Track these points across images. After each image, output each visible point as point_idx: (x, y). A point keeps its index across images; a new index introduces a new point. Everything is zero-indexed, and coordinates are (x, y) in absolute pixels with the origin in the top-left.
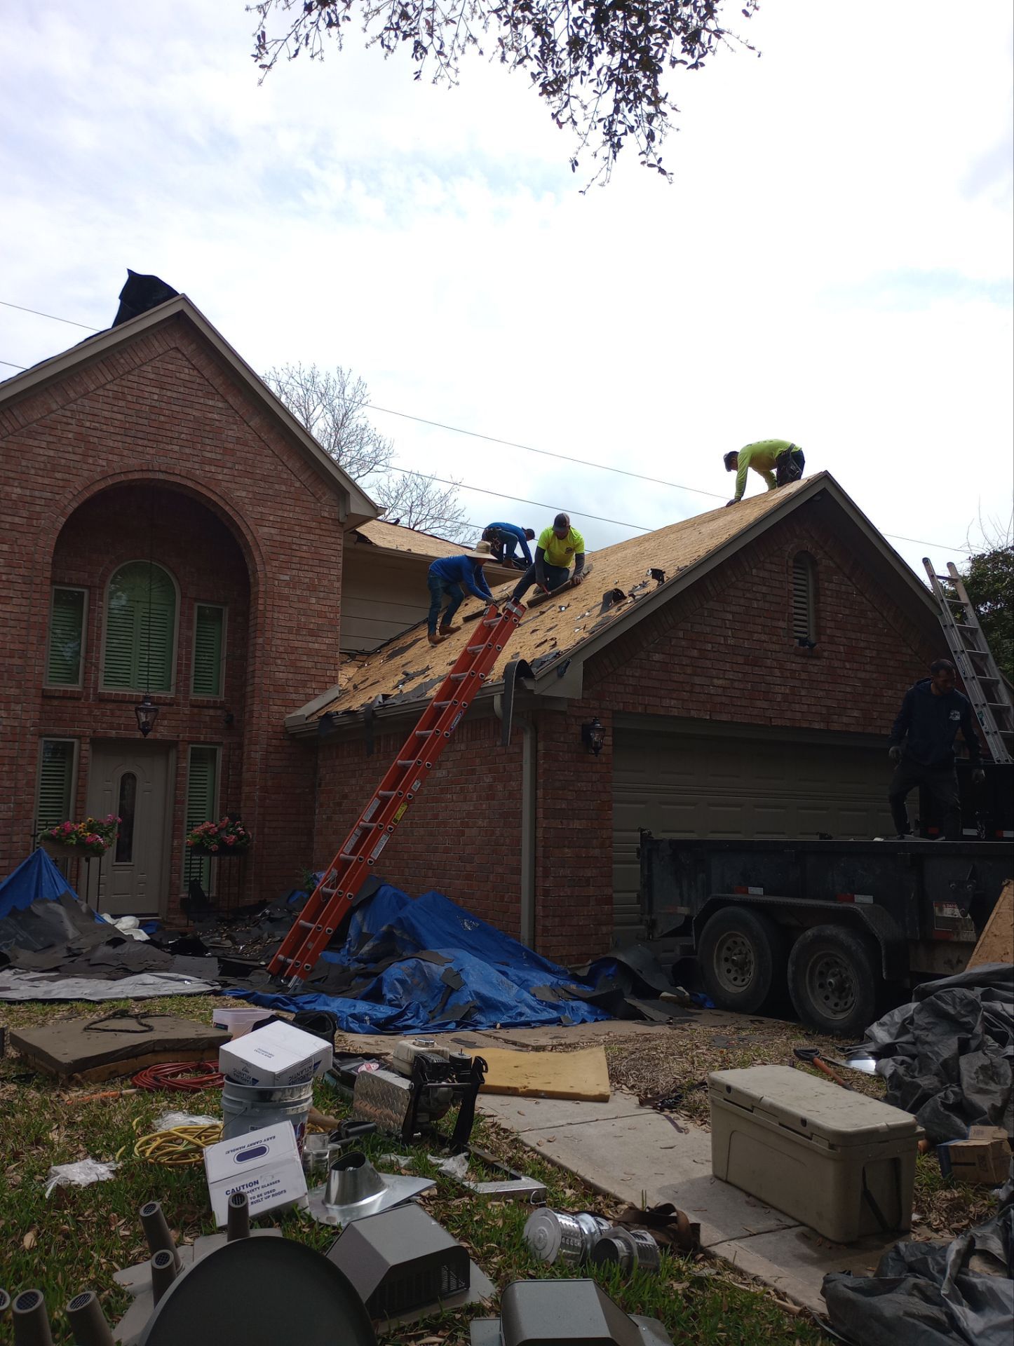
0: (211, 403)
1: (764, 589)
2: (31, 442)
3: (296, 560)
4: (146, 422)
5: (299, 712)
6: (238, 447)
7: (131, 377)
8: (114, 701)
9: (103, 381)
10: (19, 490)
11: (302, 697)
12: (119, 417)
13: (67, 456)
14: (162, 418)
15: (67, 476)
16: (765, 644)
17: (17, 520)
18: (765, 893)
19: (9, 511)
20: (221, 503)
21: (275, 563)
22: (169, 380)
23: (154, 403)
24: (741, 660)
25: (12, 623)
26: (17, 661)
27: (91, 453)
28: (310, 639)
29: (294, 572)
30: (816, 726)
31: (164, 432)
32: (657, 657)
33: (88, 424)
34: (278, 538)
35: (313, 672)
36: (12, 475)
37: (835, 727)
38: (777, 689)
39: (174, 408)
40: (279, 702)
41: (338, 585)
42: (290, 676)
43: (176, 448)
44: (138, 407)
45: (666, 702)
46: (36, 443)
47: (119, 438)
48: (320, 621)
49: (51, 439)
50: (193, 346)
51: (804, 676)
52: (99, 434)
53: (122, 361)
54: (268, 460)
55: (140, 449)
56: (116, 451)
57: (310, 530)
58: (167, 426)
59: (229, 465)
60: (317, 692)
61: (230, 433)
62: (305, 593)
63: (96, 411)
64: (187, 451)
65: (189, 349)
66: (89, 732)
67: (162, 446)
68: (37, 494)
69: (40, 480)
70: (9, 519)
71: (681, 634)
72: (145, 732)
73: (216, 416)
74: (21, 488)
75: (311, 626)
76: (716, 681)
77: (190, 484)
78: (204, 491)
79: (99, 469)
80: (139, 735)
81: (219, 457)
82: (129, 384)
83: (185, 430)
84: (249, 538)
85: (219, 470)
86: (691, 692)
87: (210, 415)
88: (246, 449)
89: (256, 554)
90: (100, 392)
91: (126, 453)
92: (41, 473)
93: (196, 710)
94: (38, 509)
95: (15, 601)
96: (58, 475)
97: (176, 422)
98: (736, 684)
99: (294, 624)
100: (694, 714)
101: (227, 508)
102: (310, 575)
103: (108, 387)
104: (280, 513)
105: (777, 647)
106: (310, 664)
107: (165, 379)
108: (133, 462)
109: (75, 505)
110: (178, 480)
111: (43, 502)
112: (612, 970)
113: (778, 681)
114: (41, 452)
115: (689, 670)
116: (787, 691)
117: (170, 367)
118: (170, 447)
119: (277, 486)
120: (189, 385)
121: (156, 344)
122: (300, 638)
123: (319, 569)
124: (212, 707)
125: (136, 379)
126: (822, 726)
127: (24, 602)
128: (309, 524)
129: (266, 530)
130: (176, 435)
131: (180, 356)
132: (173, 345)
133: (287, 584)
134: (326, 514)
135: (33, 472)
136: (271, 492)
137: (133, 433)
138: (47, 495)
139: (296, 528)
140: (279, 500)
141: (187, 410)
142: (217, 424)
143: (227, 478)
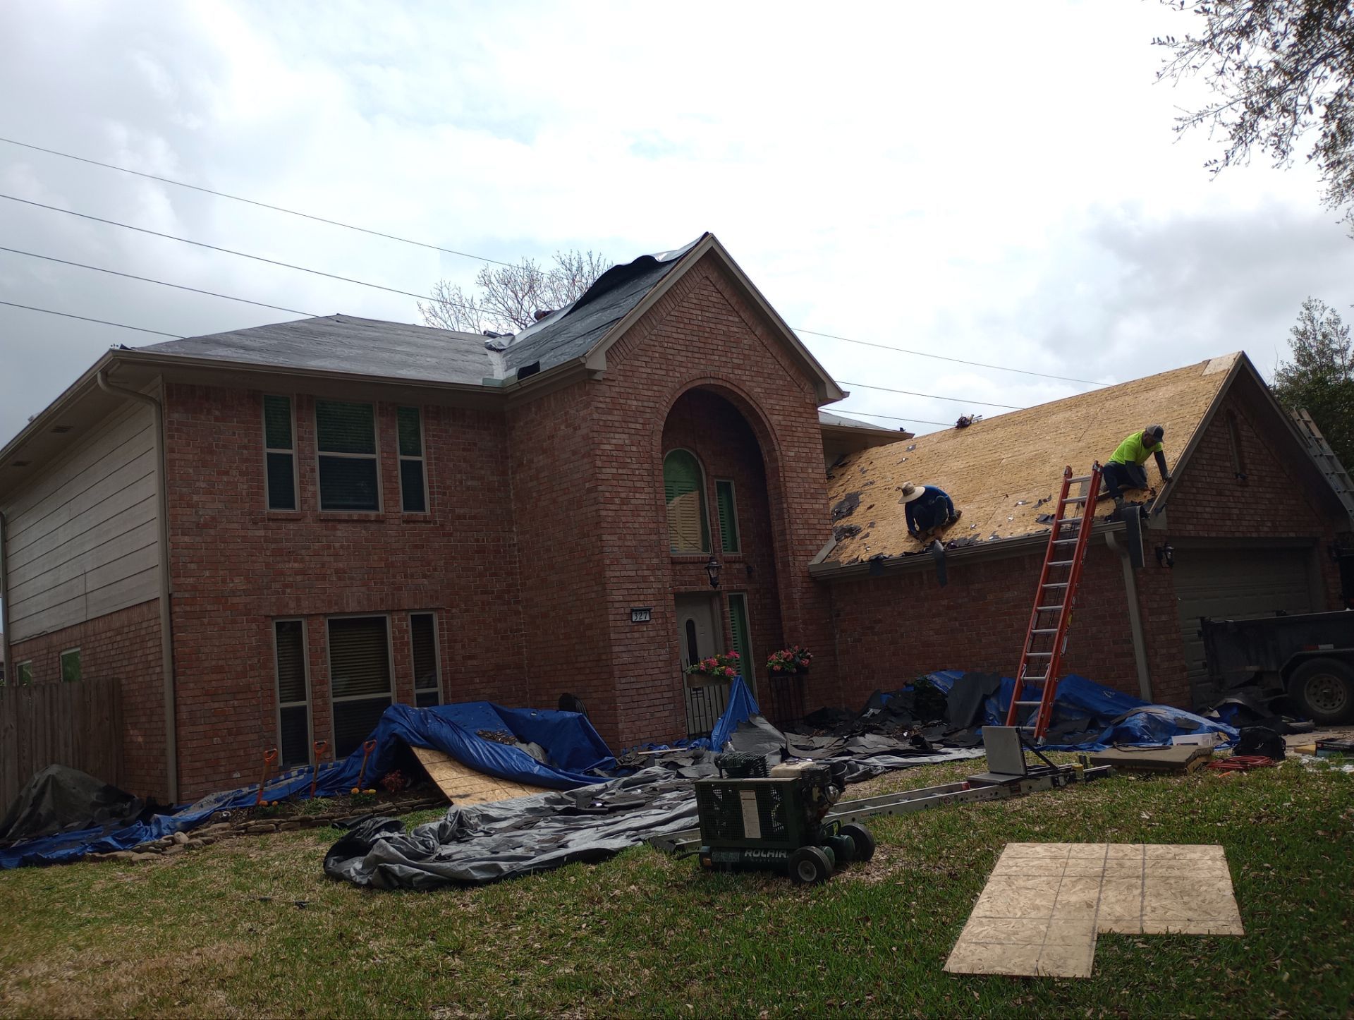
0: (731, 318)
2: (637, 363)
3: (796, 439)
4: (696, 339)
5: (816, 561)
6: (752, 353)
7: (684, 304)
8: (681, 563)
9: (669, 309)
10: (635, 403)
11: (815, 548)
12: (682, 336)
13: (658, 372)
14: (706, 335)
15: (660, 388)
17: (637, 426)
18: (1335, 648)
19: (632, 420)
20: (748, 399)
21: (785, 443)
22: (707, 304)
23: (700, 323)
24: (1214, 492)
25: (647, 508)
26: (654, 537)
27: (671, 368)
28: (814, 501)
29: (796, 449)
30: (1254, 535)
31: (709, 346)
33: (666, 345)
34: (783, 423)
35: (818, 527)
36: (630, 391)
37: (1262, 535)
38: (1233, 511)
39: (711, 325)
40: (802, 553)
41: (822, 456)
42: (806, 531)
43: (717, 358)
44: (691, 327)
46: (640, 364)
47: (684, 353)
48: (816, 486)
49: (647, 359)
50: (716, 274)
51: (1243, 500)
52: (672, 352)
53: (678, 291)
54: (769, 361)
55: (697, 361)
56: (684, 364)
57: (800, 415)
58: (710, 341)
59: (748, 368)
60: (823, 543)
61: (745, 342)
62: (805, 465)
63: (668, 334)
64: (724, 359)
65: (714, 276)
67: (709, 357)
68: (646, 404)
69: (646, 393)
70: (633, 426)
72: (715, 585)
73: (735, 330)
74: (637, 400)
75: (812, 491)
77: (728, 386)
78: (736, 390)
79: (677, 380)
80: (710, 588)
81: (741, 362)
82: (683, 309)
83: (720, 343)
84: (767, 425)
85: (743, 372)
86: (1197, 519)
87: (732, 329)
88: (756, 354)
89: (773, 437)
90: (670, 318)
91: (689, 365)
92: (645, 387)
94: (648, 416)
95: (646, 490)
96: (655, 388)
97: (714, 336)
98: (1215, 510)
99: (801, 490)
100: (1201, 534)
101: (751, 402)
102: (806, 450)
103: (672, 313)
104: (782, 403)
105: (1228, 481)
106: (816, 522)
107: (704, 303)
108: (695, 372)
109: (668, 410)
110: (720, 383)
111: (648, 410)
112: (1235, 711)
113: (1234, 505)
114: (643, 370)
116: (1238, 512)
117: (705, 292)
118: (713, 357)
119: (777, 382)
120: (717, 306)
121: (696, 275)
122: (808, 501)
123: (810, 445)
124: (738, 562)
125: (688, 305)
126: (1257, 535)
127: (650, 490)
129: (776, 417)
130: (715, 348)
131: (708, 283)
132: (704, 275)
133: (794, 459)
134: (808, 401)
135: (641, 387)
136: (774, 387)
137: (690, 349)
138: (652, 404)
139: (793, 414)
140: (780, 392)
141: (719, 326)
142: (737, 335)
143: (749, 378)
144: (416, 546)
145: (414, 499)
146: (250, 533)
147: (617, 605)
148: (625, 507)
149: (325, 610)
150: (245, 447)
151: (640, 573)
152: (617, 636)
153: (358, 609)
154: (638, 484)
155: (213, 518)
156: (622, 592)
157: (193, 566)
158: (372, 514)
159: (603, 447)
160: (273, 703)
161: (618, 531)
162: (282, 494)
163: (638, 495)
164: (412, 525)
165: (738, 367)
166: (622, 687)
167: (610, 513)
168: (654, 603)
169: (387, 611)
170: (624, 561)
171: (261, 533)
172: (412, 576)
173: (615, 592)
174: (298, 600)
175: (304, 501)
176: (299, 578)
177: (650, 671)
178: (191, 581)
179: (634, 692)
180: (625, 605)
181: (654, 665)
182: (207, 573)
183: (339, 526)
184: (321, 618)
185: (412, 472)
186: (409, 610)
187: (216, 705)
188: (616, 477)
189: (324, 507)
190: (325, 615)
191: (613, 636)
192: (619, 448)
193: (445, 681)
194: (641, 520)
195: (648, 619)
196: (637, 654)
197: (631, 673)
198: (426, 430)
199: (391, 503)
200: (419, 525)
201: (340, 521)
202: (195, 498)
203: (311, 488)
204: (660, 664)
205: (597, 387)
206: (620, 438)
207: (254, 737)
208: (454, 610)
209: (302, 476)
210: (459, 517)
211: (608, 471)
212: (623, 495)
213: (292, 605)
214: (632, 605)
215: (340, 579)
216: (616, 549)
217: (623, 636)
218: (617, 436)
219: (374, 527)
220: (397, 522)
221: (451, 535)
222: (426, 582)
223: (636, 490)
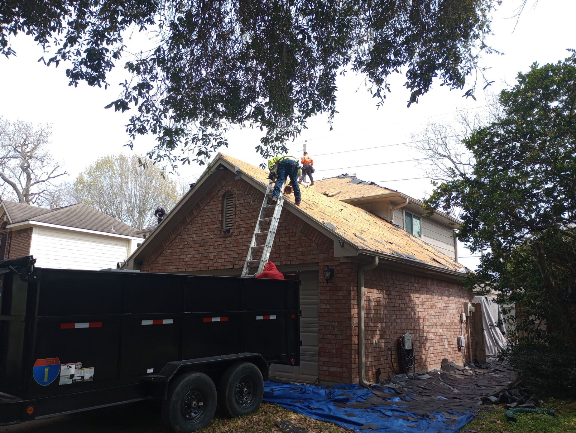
1: (209, 214)
16: (208, 236)
24: (198, 245)
32: (169, 251)
45: (171, 267)
51: (223, 246)
71: (177, 241)
86: (179, 262)
98: (195, 256)
105: (212, 237)
113: (212, 251)
115: (179, 254)
116: (216, 254)
126: (231, 267)
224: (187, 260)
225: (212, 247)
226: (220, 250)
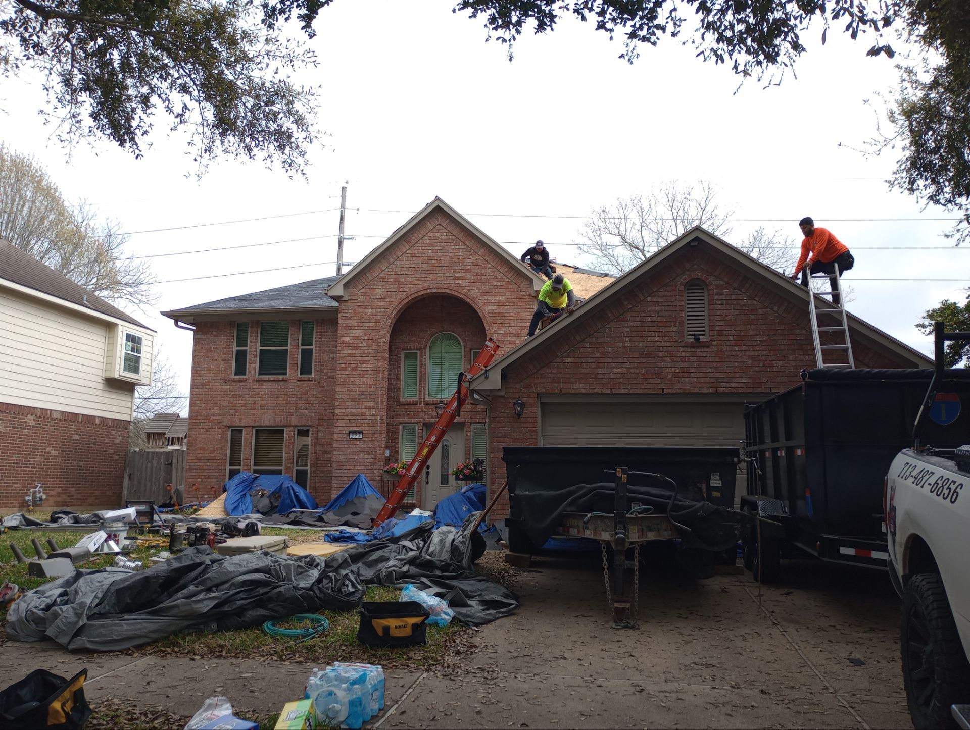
0: (458, 247)
1: (657, 309)
2: (375, 287)
3: (507, 321)
4: (426, 265)
6: (473, 267)
7: (418, 245)
8: (431, 404)
9: (404, 250)
10: (371, 311)
12: (413, 265)
13: (390, 290)
15: (391, 300)
16: (658, 343)
17: (370, 324)
19: (367, 321)
20: (465, 298)
21: (496, 325)
22: (436, 241)
23: (430, 255)
24: (637, 355)
25: (370, 372)
26: (373, 389)
27: (401, 286)
29: (506, 328)
30: (705, 391)
31: (435, 268)
32: (569, 360)
33: (399, 273)
34: (497, 311)
36: (368, 304)
37: (724, 390)
38: (668, 370)
39: (439, 255)
43: (441, 275)
44: (422, 258)
45: (577, 386)
46: (377, 287)
47: (413, 276)
49: (383, 283)
50: (447, 221)
51: (693, 359)
52: (404, 276)
53: (412, 237)
54: (490, 270)
55: (423, 279)
56: (412, 283)
57: (514, 304)
58: (436, 265)
59: (469, 277)
61: (468, 260)
62: (512, 339)
63: (402, 266)
64: (446, 275)
65: (445, 223)
66: (422, 421)
67: (434, 275)
68: (378, 311)
69: (379, 304)
70: (367, 324)
71: (587, 345)
73: (461, 254)
74: (372, 309)
76: (615, 370)
77: (449, 291)
78: (456, 294)
79: (405, 293)
81: (463, 274)
82: (418, 248)
83: (446, 264)
84: (481, 314)
85: (463, 281)
86: (595, 378)
87: (458, 254)
88: (477, 267)
90: (405, 255)
91: (417, 282)
92: (379, 300)
93: (474, 406)
94: (379, 317)
95: (371, 362)
96: (387, 300)
97: (441, 261)
98: (632, 370)
100: (597, 391)
101: (468, 300)
102: (516, 328)
103: (407, 252)
104: (497, 298)
105: (668, 344)
107: (434, 241)
108: (421, 286)
109: (395, 312)
110: (443, 291)
111: (381, 314)
113: (669, 365)
114: (379, 290)
115: (593, 365)
116: (678, 371)
117: (437, 234)
118: (438, 275)
119: (495, 284)
120: (447, 241)
121: (429, 225)
123: (519, 325)
125: (420, 245)
126: (711, 391)
127: (375, 362)
128: (514, 301)
129: (490, 308)
130: (441, 268)
131: (441, 227)
132: (438, 223)
133: (503, 335)
134: (524, 293)
135: (376, 300)
136: (492, 287)
137: (420, 272)
138: (383, 310)
139: (507, 304)
140: (496, 290)
141: (446, 254)
142: (461, 257)
143: (468, 284)
144: (303, 393)
145: (306, 368)
146: (223, 387)
147: (340, 428)
148: (354, 372)
149: (252, 424)
150: (225, 348)
151: (359, 410)
152: (337, 446)
153: (268, 424)
154: (366, 359)
155: (209, 381)
156: (345, 421)
157: (198, 402)
158: (281, 377)
159: (343, 339)
160: (225, 466)
161: (347, 386)
162: (241, 369)
163: (365, 365)
164: (302, 382)
165: (462, 278)
166: (337, 475)
167: (343, 376)
168: (367, 428)
169: (284, 426)
170: (350, 403)
171: (228, 387)
172: (299, 409)
173: (341, 421)
174: (241, 419)
175: (249, 372)
176: (243, 408)
177: (358, 468)
178: (197, 408)
179: (345, 478)
180: (345, 428)
181: (362, 464)
182: (203, 405)
183: (265, 383)
184: (251, 428)
185: (306, 356)
186: (295, 426)
187: (200, 464)
188: (350, 355)
189: (260, 374)
190: (253, 427)
191: (335, 446)
192: (356, 338)
193: (311, 464)
194: (365, 379)
195: (361, 437)
196: (350, 457)
197: (344, 468)
198: (317, 332)
199: (293, 371)
200: (306, 382)
201: (265, 381)
202: (202, 372)
203: (253, 365)
204: (366, 464)
205: (345, 304)
206: (355, 333)
207: (215, 480)
208: (320, 427)
209: (250, 360)
210: (329, 378)
211: (345, 352)
212: (354, 365)
213: (237, 421)
214: (351, 429)
215: (262, 409)
216: (343, 397)
217: (341, 446)
218: (354, 331)
219: (282, 383)
220: (294, 381)
221: (323, 387)
222: (306, 411)
223: (364, 362)
224: (612, 376)
225: (669, 360)
226: (686, 365)
